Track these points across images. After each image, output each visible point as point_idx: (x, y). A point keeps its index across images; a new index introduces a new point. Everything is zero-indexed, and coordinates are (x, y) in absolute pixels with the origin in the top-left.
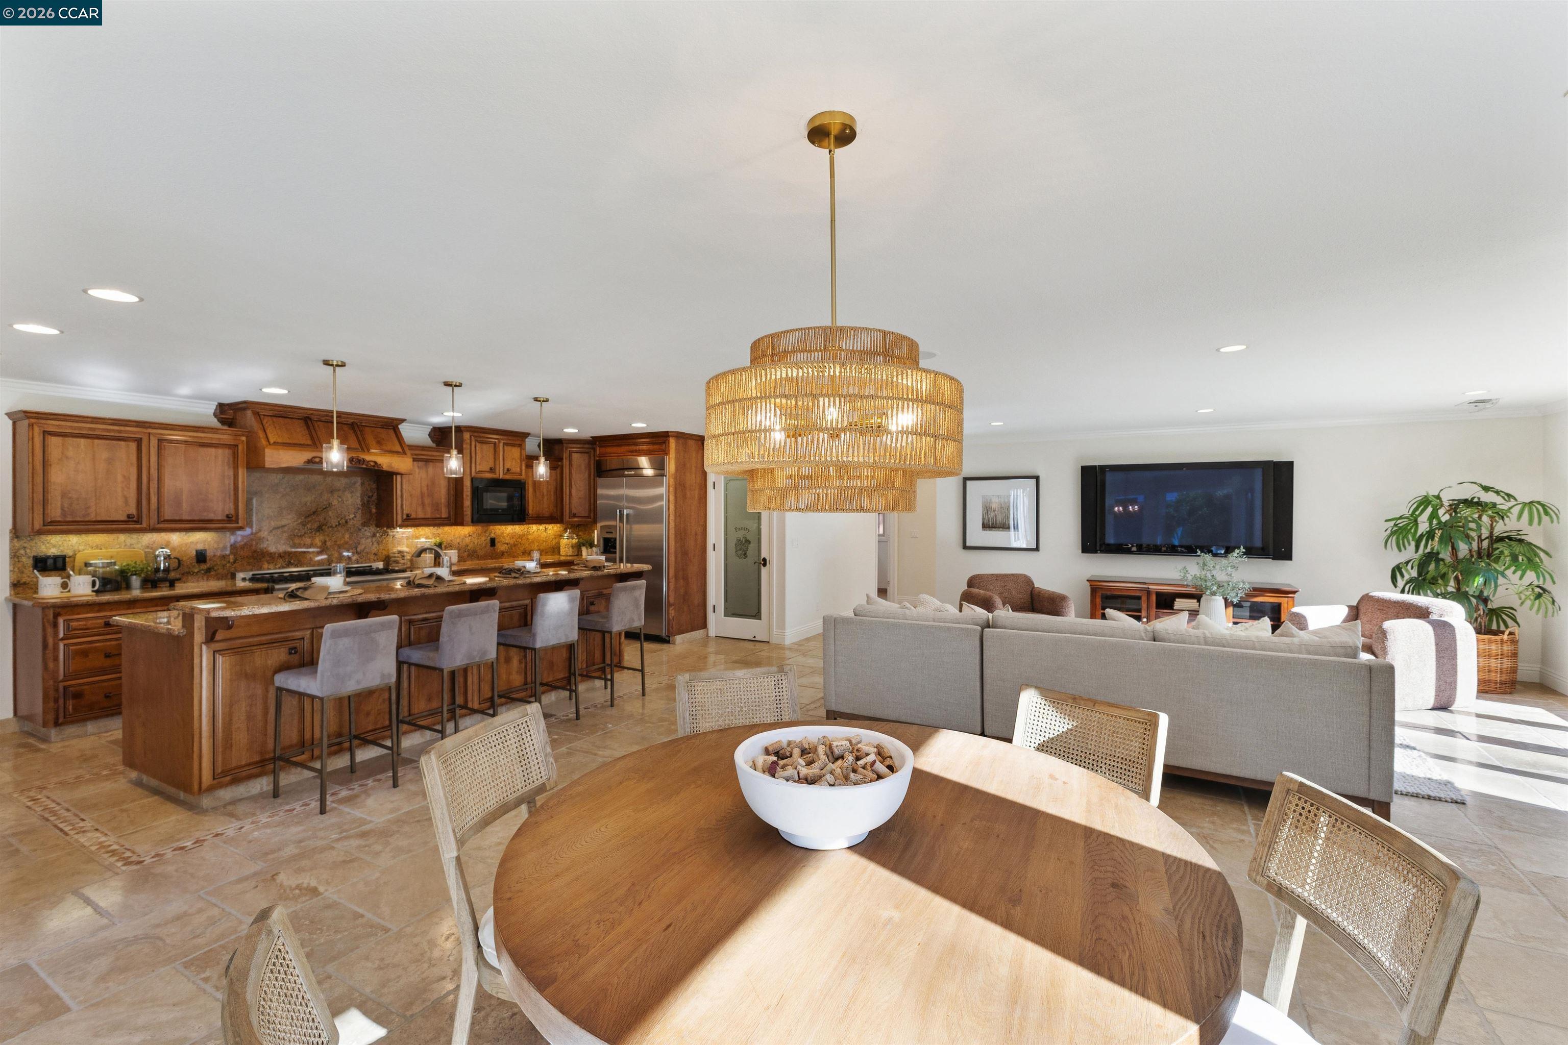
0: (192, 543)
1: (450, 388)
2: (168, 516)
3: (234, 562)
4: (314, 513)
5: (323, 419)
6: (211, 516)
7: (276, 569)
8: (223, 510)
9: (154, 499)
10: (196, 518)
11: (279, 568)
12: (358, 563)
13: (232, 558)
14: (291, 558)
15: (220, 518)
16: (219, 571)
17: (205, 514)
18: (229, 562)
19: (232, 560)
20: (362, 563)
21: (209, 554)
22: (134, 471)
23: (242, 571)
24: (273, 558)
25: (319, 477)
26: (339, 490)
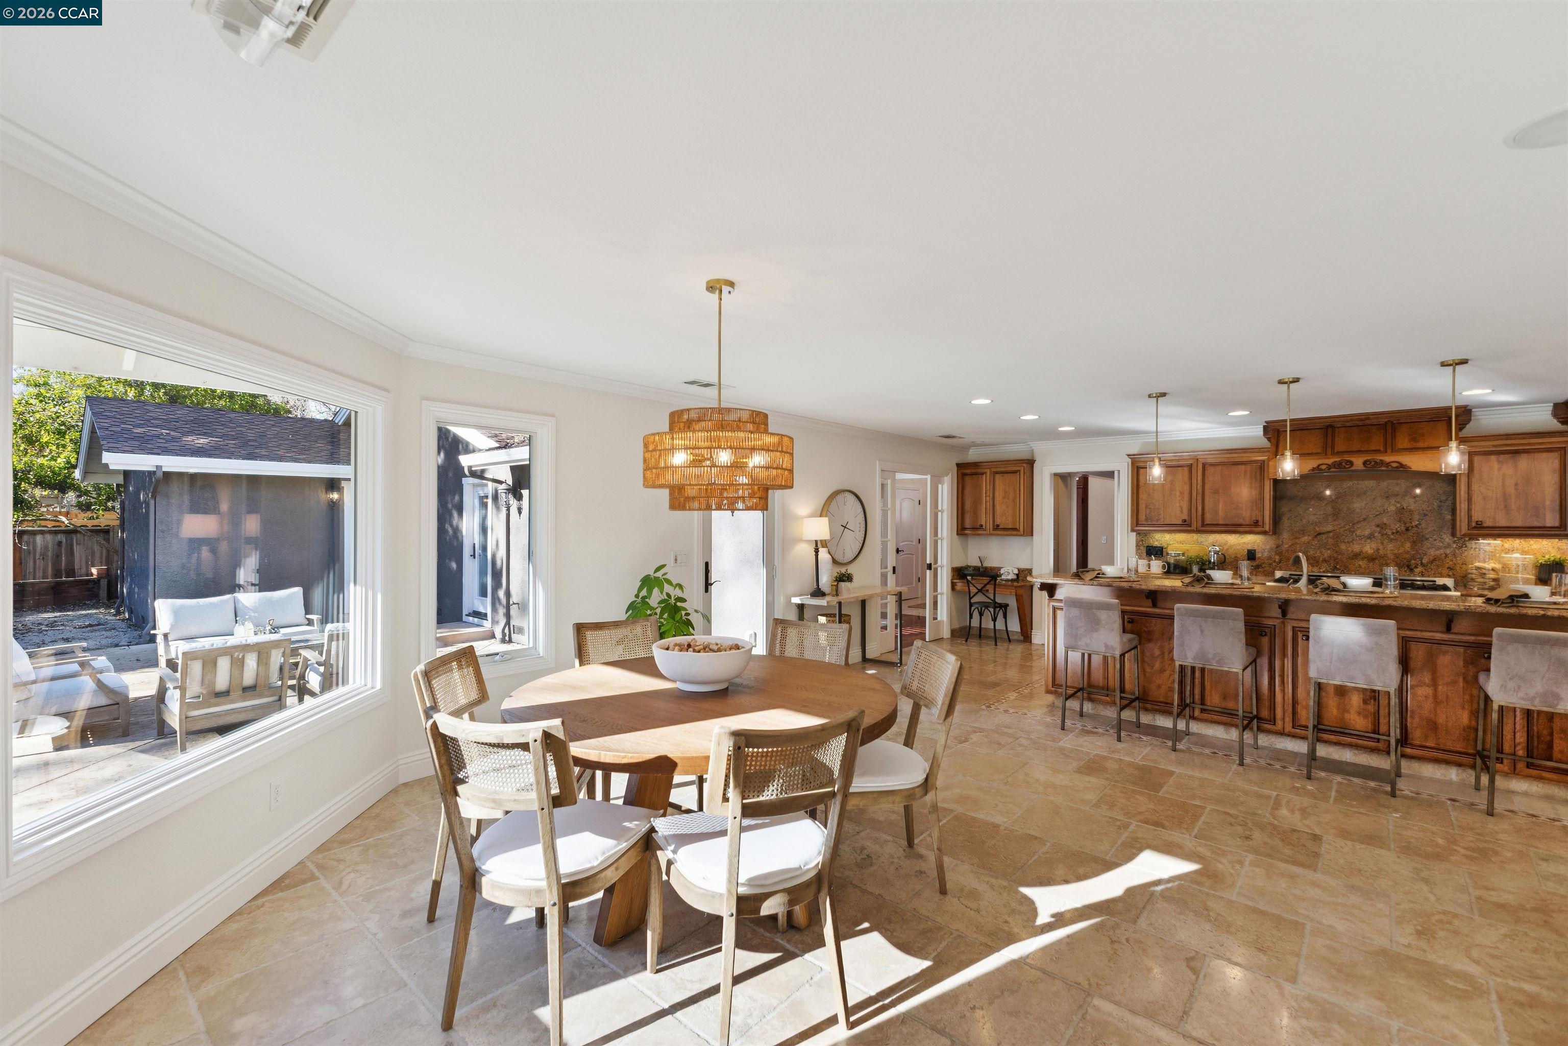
0: (1244, 543)
1: (1286, 385)
2: (1208, 521)
3: (1280, 562)
4: (1364, 520)
5: (1348, 424)
6: (1241, 521)
7: (1320, 572)
8: (1251, 517)
9: (1200, 508)
10: (1230, 523)
11: (1324, 572)
12: (1423, 576)
13: (1277, 558)
14: (1337, 563)
15: (1248, 523)
16: (1266, 569)
17: (1236, 519)
18: (1275, 561)
19: (1277, 560)
20: (1429, 576)
21: (1258, 555)
22: (1187, 488)
23: (1281, 570)
24: (1317, 562)
25: (1372, 482)
26: (1397, 495)
